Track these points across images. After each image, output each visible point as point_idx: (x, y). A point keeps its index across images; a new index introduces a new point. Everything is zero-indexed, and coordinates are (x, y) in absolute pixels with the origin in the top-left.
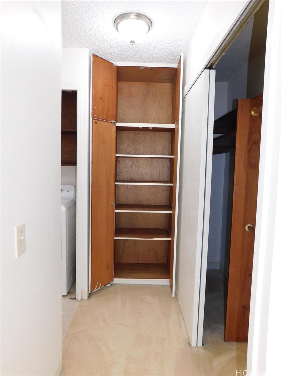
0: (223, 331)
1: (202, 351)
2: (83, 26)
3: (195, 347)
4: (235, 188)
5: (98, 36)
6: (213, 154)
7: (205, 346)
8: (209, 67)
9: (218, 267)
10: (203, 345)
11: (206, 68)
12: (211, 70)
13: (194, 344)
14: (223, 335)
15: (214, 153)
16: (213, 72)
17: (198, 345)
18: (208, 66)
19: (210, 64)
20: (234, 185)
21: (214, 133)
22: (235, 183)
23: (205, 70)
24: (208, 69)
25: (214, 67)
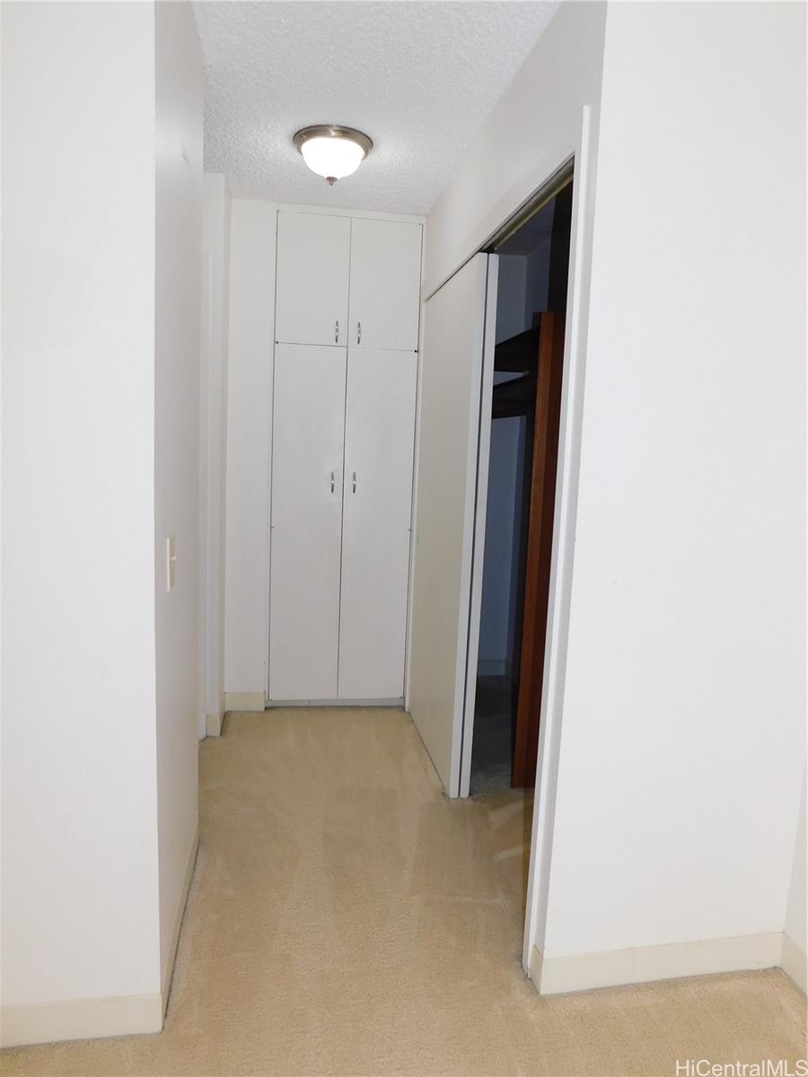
0: (509, 773)
1: (470, 802)
2: (225, 137)
3: (456, 799)
4: (533, 486)
5: (254, 155)
6: (493, 418)
7: (474, 797)
8: (488, 249)
9: (502, 670)
10: (470, 794)
11: (481, 250)
12: (491, 255)
13: (453, 794)
14: (510, 778)
15: (495, 415)
16: (494, 258)
17: (462, 795)
18: (485, 247)
19: (488, 245)
20: (533, 481)
21: (495, 370)
22: (533, 477)
23: (480, 253)
24: (484, 252)
25: (496, 249)
